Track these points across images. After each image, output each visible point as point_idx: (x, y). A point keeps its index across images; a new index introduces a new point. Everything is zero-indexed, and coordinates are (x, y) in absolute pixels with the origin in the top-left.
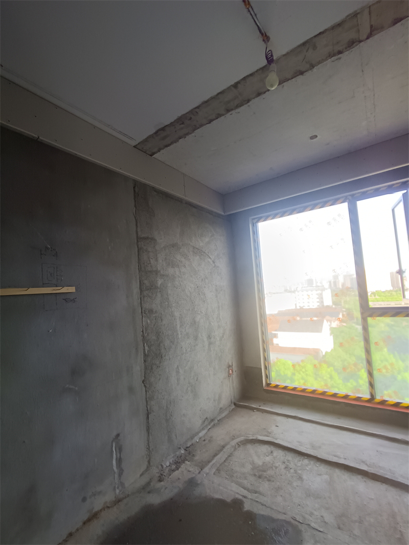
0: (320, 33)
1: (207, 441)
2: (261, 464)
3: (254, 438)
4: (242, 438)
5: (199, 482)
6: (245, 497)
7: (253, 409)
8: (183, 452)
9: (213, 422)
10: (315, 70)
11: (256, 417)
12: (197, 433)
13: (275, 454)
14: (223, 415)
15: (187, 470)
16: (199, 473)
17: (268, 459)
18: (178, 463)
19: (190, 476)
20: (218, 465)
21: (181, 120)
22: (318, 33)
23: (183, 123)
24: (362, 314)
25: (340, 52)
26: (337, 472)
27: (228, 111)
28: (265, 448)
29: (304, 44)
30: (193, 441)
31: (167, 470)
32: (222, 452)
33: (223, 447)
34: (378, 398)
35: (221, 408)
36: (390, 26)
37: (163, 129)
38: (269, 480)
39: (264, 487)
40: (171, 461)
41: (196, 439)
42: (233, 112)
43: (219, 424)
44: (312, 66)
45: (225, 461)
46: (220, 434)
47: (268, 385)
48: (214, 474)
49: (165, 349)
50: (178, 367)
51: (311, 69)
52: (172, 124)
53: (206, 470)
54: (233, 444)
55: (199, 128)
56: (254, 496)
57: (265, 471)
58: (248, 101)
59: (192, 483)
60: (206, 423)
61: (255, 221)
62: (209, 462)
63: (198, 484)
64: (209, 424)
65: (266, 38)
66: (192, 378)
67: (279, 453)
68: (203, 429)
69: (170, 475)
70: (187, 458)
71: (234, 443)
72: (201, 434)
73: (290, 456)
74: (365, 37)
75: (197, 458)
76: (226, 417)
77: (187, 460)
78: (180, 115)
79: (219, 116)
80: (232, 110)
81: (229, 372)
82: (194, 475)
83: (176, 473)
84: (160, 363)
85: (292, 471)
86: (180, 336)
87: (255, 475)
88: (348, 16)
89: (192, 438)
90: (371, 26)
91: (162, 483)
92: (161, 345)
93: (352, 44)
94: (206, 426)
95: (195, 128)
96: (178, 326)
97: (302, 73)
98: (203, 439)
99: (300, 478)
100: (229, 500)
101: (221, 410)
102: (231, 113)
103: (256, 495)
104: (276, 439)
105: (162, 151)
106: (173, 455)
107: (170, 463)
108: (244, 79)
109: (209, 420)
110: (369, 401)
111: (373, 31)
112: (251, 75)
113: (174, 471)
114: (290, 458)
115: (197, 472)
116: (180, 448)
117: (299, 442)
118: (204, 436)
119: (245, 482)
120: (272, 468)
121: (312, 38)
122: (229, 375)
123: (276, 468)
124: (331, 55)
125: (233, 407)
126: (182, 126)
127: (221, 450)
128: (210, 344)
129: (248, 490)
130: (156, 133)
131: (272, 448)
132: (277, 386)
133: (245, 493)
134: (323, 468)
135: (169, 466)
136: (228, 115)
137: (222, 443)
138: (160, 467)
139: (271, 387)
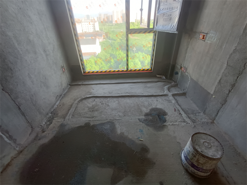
1: (62, 106)
2: (91, 106)
3: (85, 97)
4: (80, 99)
5: (66, 124)
6: (90, 121)
7: (80, 85)
8: (50, 115)
9: (61, 96)
11: (83, 88)
12: (55, 104)
13: (96, 101)
14: (66, 91)
15: (57, 122)
16: (64, 120)
17: (94, 103)
18: (50, 121)
19: (60, 123)
20: (72, 114)
26: (120, 99)
28: (91, 100)
30: (54, 108)
31: (45, 126)
32: (72, 108)
33: (72, 105)
34: (129, 69)
35: (63, 89)
38: (97, 111)
39: (96, 114)
40: (45, 121)
41: (56, 106)
43: (65, 96)
45: (75, 111)
46: (67, 100)
47: (85, 72)
48: (72, 118)
50: (28, 74)
53: (67, 118)
54: (76, 103)
56: (93, 119)
57: (94, 108)
59: (62, 126)
60: (58, 98)
62: (67, 114)
63: (66, 125)
64: (60, 98)
66: (42, 78)
67: (98, 100)
68: (57, 101)
69: (48, 127)
70: (54, 116)
72: (57, 104)
75: (59, 115)
77: (54, 117)
81: (63, 70)
82: (62, 122)
83: (51, 125)
85: (104, 104)
87: (90, 111)
91: (45, 132)
94: (58, 99)
98: (59, 105)
99: (108, 106)
100: (83, 125)
104: (95, 95)
106: (45, 119)
107: (45, 122)
109: (59, 96)
113: (50, 125)
114: (102, 100)
115: (63, 120)
116: (48, 114)
117: (104, 93)
118: (59, 103)
119: (87, 115)
120: (96, 106)
122: (63, 72)
123: (98, 105)
125: (70, 86)
129: (90, 118)
131: (94, 99)
132: (89, 72)
134: (115, 99)
135: (45, 123)
137: (70, 104)
138: (40, 126)
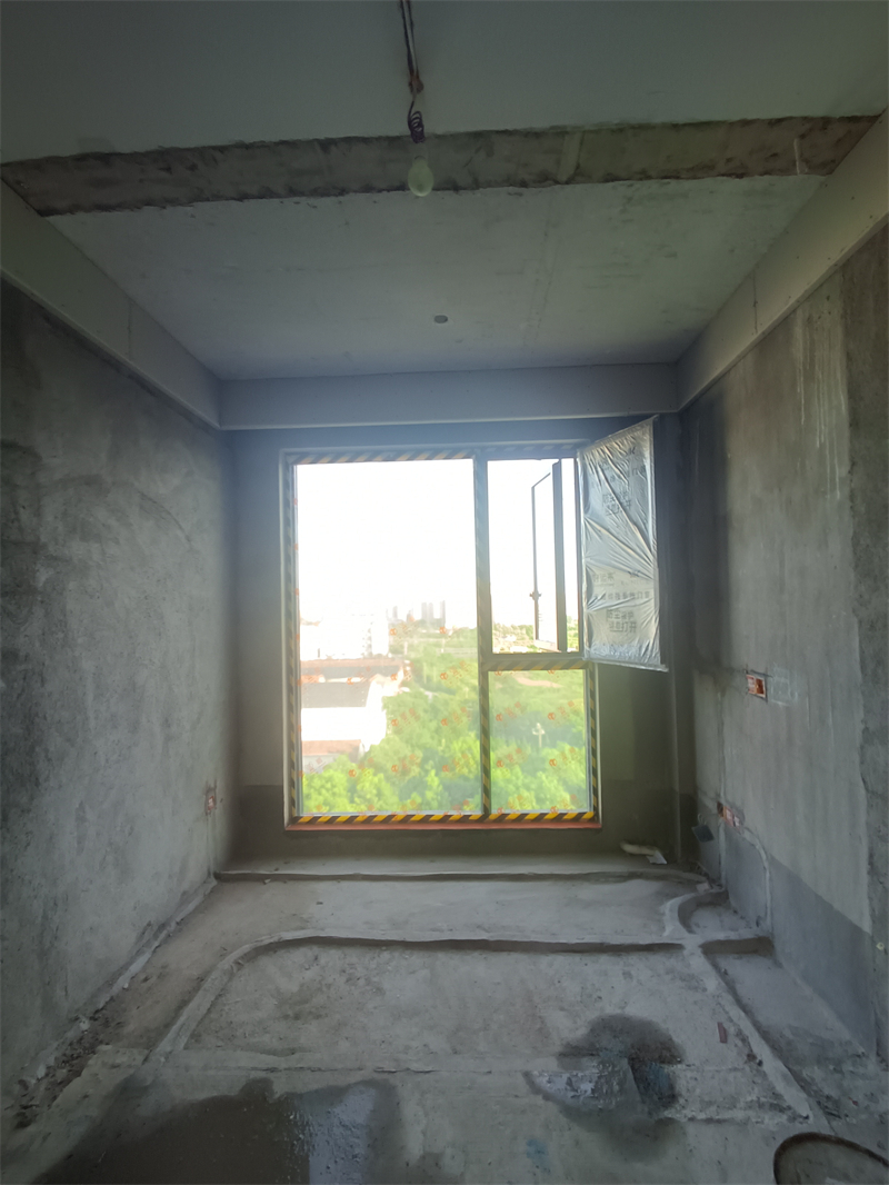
0: (505, 132)
1: (153, 980)
2: (295, 988)
3: (275, 939)
4: (246, 948)
5: (149, 1081)
6: (273, 1070)
7: (261, 879)
8: (85, 1025)
9: (162, 931)
10: (479, 193)
11: (273, 894)
12: (126, 967)
13: (323, 961)
14: (191, 907)
15: (107, 1067)
16: (146, 1060)
17: (309, 975)
18: (73, 1062)
19: (120, 1076)
20: (193, 1026)
21: (165, 158)
22: (502, 128)
23: (168, 169)
24: (481, 665)
25: (524, 184)
26: (443, 959)
27: (293, 192)
28: (299, 956)
29: (478, 135)
30: (115, 990)
31: (42, 1088)
32: (201, 992)
33: (201, 980)
34: (495, 812)
35: (184, 893)
36: (599, 182)
37: (106, 158)
38: (318, 1017)
39: (310, 1033)
40: (51, 1061)
41: (123, 982)
42: (303, 200)
43: (180, 930)
44: (476, 185)
45: (209, 1011)
46: (186, 955)
47: (294, 820)
48: (186, 1048)
49: (49, 760)
50: (81, 804)
51: (473, 189)
52: (134, 158)
53: (165, 1046)
54: (227, 967)
55: (208, 200)
56: (293, 1061)
57: (306, 1002)
58: (343, 192)
59: (129, 1091)
60: (147, 936)
61: (291, 459)
62: (167, 1026)
63: (146, 1088)
64: (156, 936)
65: (415, 84)
66: (118, 829)
67: (331, 957)
68: (139, 953)
69: (55, 1098)
70: (101, 1037)
71: (227, 963)
72: (135, 968)
73: (353, 956)
74: (564, 178)
75: (131, 1027)
76: (197, 910)
77: (101, 1042)
78: (167, 145)
79: (266, 194)
80: (302, 194)
81: (207, 803)
82: (132, 1071)
83: (76, 1084)
84: (32, 798)
85: (362, 982)
86: (92, 723)
87: (286, 1017)
88: (553, 128)
89: (110, 983)
90: (578, 167)
91: (31, 1129)
92: (37, 749)
93: (545, 179)
94: (148, 944)
95: (199, 197)
96: (90, 697)
97: (456, 188)
98: (143, 977)
99: (380, 991)
100: (234, 1092)
101: (185, 897)
102: (296, 199)
103: (297, 1056)
104: (323, 929)
105: (81, 216)
106: (55, 1044)
107: (48, 1068)
108: (348, 140)
109: (155, 928)
110: (482, 820)
111: (578, 176)
112: (365, 140)
113: (65, 1082)
114: (354, 960)
115: (141, 1058)
116: (77, 1019)
117: (367, 923)
118: (144, 969)
119: (266, 1038)
120: (320, 989)
121: (492, 132)
122: (208, 811)
123: (329, 986)
124: (509, 181)
125: (214, 882)
126: (164, 174)
127: (196, 989)
128: (168, 739)
129: (274, 1053)
130: (81, 159)
131: (316, 950)
132: (314, 820)
133: (270, 1061)
134: (416, 959)
135: (47, 1075)
136: (289, 202)
137: (196, 973)
138: (17, 1088)
139: (302, 824)
